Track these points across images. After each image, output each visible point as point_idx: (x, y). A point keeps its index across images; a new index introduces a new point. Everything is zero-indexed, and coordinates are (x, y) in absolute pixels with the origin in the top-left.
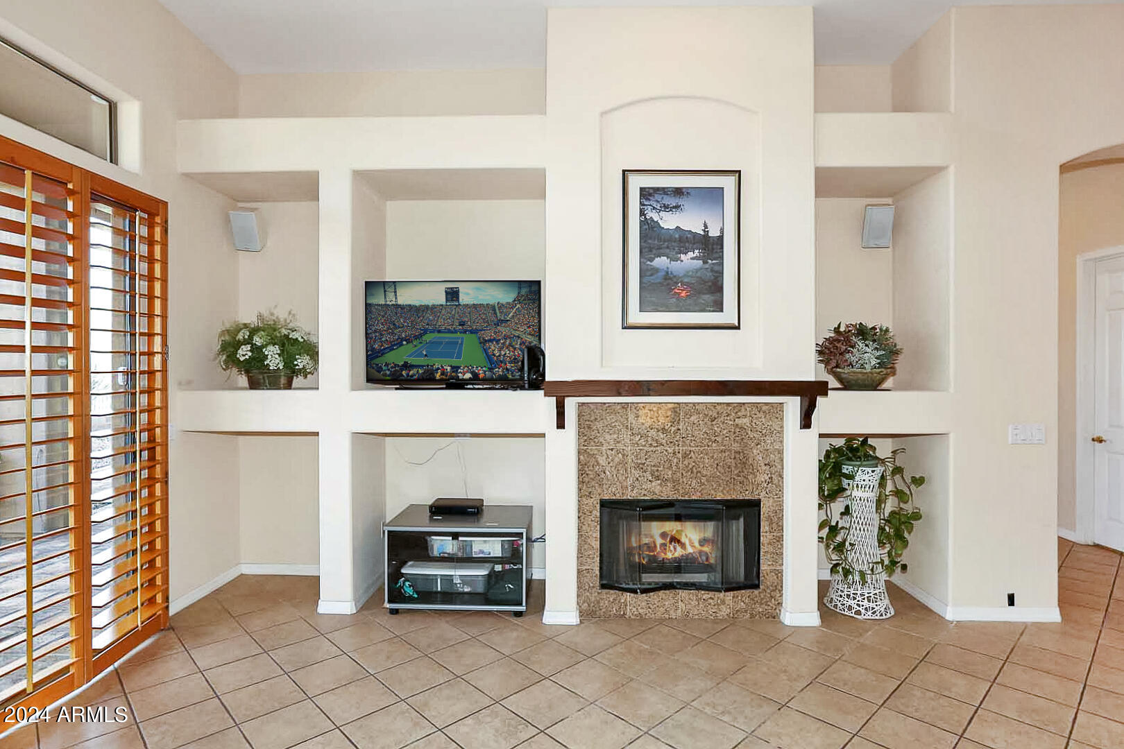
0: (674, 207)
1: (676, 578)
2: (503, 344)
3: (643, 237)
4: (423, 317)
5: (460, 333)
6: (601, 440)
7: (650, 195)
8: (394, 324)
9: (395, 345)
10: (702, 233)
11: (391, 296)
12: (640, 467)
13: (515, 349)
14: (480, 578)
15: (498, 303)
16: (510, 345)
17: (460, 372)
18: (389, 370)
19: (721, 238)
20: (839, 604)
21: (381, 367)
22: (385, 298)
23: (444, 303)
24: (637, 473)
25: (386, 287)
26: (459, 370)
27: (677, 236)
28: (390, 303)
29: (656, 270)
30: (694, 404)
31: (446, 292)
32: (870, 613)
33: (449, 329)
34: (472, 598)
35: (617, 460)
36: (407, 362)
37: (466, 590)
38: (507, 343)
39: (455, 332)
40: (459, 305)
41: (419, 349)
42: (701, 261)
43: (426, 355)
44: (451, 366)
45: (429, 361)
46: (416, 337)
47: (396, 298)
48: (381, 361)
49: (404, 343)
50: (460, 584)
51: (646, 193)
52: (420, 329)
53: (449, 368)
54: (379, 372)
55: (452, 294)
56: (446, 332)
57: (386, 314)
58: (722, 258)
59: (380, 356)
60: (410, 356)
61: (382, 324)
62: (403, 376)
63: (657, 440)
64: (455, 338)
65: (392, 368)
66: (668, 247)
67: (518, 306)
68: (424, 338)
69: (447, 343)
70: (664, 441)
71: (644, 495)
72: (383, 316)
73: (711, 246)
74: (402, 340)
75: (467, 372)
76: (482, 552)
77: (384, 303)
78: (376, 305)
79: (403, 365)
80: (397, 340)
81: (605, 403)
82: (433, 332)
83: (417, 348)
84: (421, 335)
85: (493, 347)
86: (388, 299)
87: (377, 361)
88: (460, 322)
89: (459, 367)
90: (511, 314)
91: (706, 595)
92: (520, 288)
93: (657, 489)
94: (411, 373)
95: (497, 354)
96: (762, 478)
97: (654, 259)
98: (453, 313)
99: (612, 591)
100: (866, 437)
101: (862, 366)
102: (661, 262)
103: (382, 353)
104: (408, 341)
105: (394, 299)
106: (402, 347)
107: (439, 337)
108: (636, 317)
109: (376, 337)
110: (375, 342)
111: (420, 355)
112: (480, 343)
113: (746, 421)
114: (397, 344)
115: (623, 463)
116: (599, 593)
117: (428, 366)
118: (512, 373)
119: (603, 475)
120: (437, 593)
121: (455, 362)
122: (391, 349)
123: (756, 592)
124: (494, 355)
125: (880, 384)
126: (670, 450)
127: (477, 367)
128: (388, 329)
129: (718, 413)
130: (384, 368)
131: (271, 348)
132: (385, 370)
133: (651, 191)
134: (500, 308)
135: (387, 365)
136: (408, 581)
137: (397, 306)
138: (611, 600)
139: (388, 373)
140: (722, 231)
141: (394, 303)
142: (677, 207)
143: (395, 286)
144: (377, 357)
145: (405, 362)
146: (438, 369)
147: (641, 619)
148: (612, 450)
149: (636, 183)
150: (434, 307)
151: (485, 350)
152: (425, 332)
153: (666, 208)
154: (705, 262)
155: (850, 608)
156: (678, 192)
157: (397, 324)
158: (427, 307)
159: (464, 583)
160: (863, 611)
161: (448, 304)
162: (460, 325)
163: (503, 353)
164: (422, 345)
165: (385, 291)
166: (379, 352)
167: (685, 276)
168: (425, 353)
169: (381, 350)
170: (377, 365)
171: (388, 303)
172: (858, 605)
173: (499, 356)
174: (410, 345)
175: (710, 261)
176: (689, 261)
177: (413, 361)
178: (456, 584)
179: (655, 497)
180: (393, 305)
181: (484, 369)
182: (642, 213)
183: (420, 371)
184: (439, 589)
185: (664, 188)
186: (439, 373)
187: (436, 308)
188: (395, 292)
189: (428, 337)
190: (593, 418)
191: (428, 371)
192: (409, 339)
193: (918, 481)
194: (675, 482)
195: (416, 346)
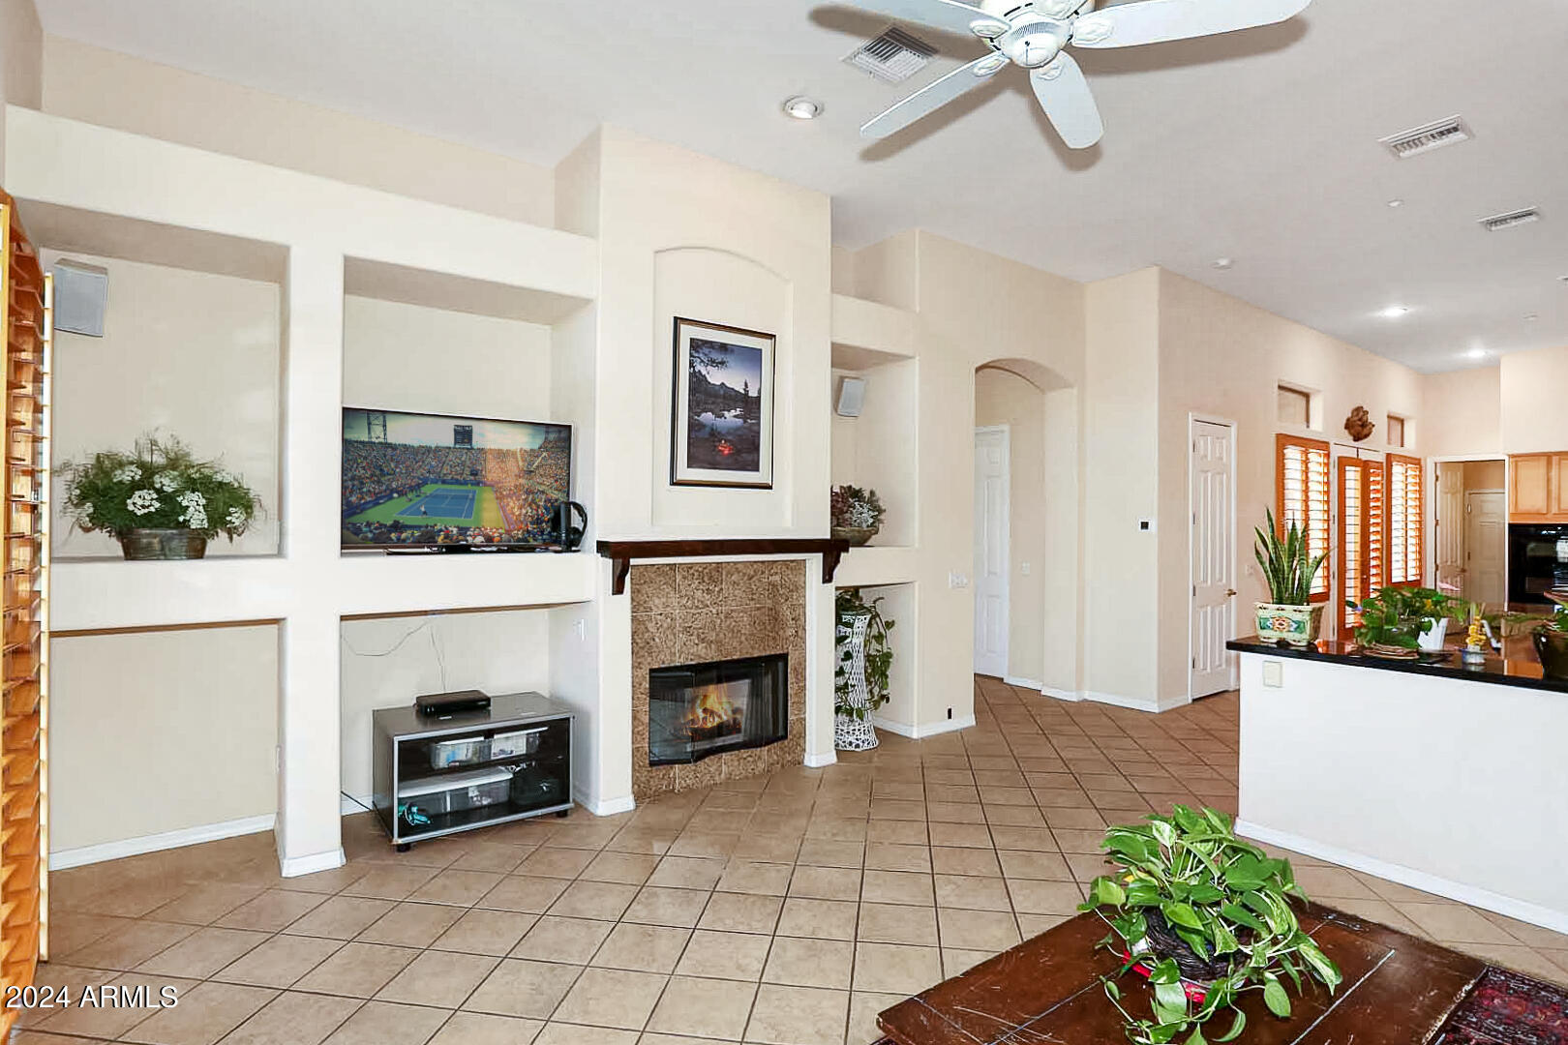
0: (720, 363)
1: (719, 742)
2: (525, 499)
3: (692, 391)
4: (423, 462)
5: (472, 484)
6: (651, 604)
7: (698, 346)
8: (381, 470)
9: (381, 498)
10: (743, 392)
11: (377, 431)
12: (686, 630)
13: (538, 507)
14: (503, 784)
15: (521, 450)
16: (533, 501)
17: (470, 535)
18: (371, 532)
19: (758, 398)
20: (840, 742)
21: (359, 528)
22: (369, 433)
23: (452, 445)
24: (683, 637)
25: (372, 418)
26: (468, 533)
27: (722, 392)
28: (377, 441)
29: (702, 426)
30: (735, 563)
31: (455, 430)
32: (866, 744)
33: (457, 480)
34: (494, 810)
35: (665, 625)
36: (398, 522)
37: (485, 803)
38: (530, 499)
39: (465, 483)
40: (472, 448)
41: (416, 504)
42: (741, 420)
43: (425, 513)
44: (458, 527)
45: (430, 521)
46: (412, 489)
47: (385, 435)
48: (360, 519)
49: (395, 495)
50: (476, 796)
51: (696, 345)
52: (419, 478)
53: (455, 530)
54: (357, 534)
55: (464, 435)
56: (452, 484)
57: (370, 455)
58: (759, 418)
59: (359, 513)
60: (402, 513)
61: (364, 468)
62: (391, 539)
63: (702, 602)
64: (466, 491)
65: (376, 529)
66: (713, 403)
67: (544, 454)
68: (423, 489)
69: (454, 497)
70: (709, 603)
71: (691, 660)
72: (365, 458)
73: (750, 405)
74: (393, 491)
75: (479, 535)
76: (502, 751)
77: (367, 440)
78: (357, 442)
79: (391, 526)
80: (385, 491)
81: (654, 565)
82: (436, 483)
83: (412, 503)
84: (419, 486)
85: (511, 504)
86: (373, 435)
87: (355, 519)
88: (471, 471)
89: (468, 529)
90: (536, 464)
91: (744, 753)
92: (547, 432)
93: (703, 653)
94: (403, 536)
95: (517, 513)
96: (790, 632)
97: (701, 413)
98: (463, 459)
99: (661, 767)
100: (857, 589)
101: (860, 525)
102: (707, 417)
103: (361, 508)
104: (401, 494)
105: (382, 436)
106: (393, 501)
107: (444, 490)
108: (684, 472)
109: (353, 486)
110: (351, 493)
111: (417, 512)
112: (497, 498)
113: (777, 578)
114: (384, 497)
115: (671, 628)
116: (648, 771)
117: (427, 526)
118: (534, 536)
119: (652, 643)
120: (446, 814)
121: (463, 522)
122: (376, 503)
123: (786, 742)
124: (513, 514)
125: (866, 540)
126: (714, 611)
127: (491, 529)
128: (372, 476)
129: (755, 571)
130: (364, 529)
131: (189, 495)
132: (366, 532)
133: (700, 343)
134: (522, 455)
135: (368, 525)
136: (414, 806)
137: (387, 445)
138: (661, 776)
139: (370, 535)
140: (759, 392)
141: (382, 440)
142: (722, 363)
143: (384, 417)
144: (355, 513)
145: (395, 521)
146: (441, 531)
147: (690, 791)
148: (661, 614)
149: (687, 333)
150: (438, 449)
151: (503, 508)
152: (425, 482)
153: (713, 363)
154: (745, 422)
155: (851, 744)
156: (724, 347)
157: (385, 469)
158: (428, 450)
159: (482, 795)
160: (861, 744)
161: (457, 446)
162: (472, 474)
163: (524, 511)
164: (419, 499)
165: (369, 424)
166: (357, 507)
167: (729, 433)
168: (423, 509)
169: (361, 505)
170: (354, 524)
171: (374, 440)
172: (857, 739)
173: (520, 515)
174: (404, 499)
175: (749, 421)
176: (731, 418)
177: (407, 519)
178: (472, 798)
179: (702, 661)
180: (381, 443)
181: (500, 531)
182: (691, 365)
183: (417, 534)
184: (449, 809)
185: (712, 342)
186: (442, 537)
187: (440, 451)
188: (385, 426)
189: (429, 489)
190: (642, 581)
191: (427, 532)
192: (402, 491)
193: (889, 625)
194: (719, 642)
195: (411, 500)
